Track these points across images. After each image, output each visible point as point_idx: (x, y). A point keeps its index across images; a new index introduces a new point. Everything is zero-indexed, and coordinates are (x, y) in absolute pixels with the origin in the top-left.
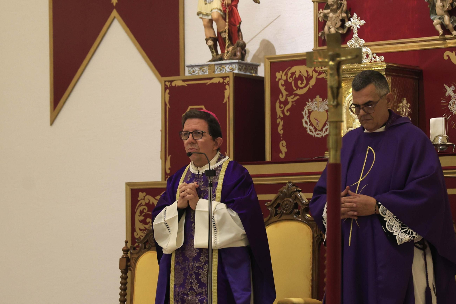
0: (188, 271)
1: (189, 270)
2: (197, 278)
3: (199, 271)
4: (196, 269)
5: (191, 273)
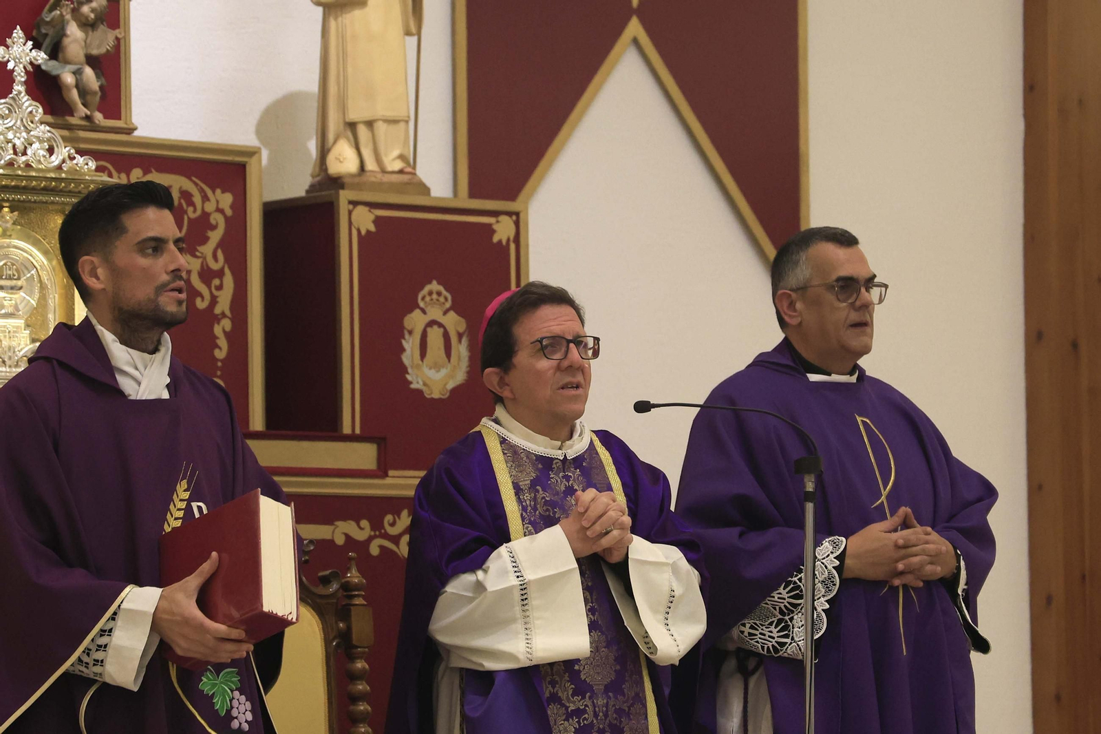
0: (593, 721)
1: (597, 719)
3: (621, 722)
4: (615, 715)
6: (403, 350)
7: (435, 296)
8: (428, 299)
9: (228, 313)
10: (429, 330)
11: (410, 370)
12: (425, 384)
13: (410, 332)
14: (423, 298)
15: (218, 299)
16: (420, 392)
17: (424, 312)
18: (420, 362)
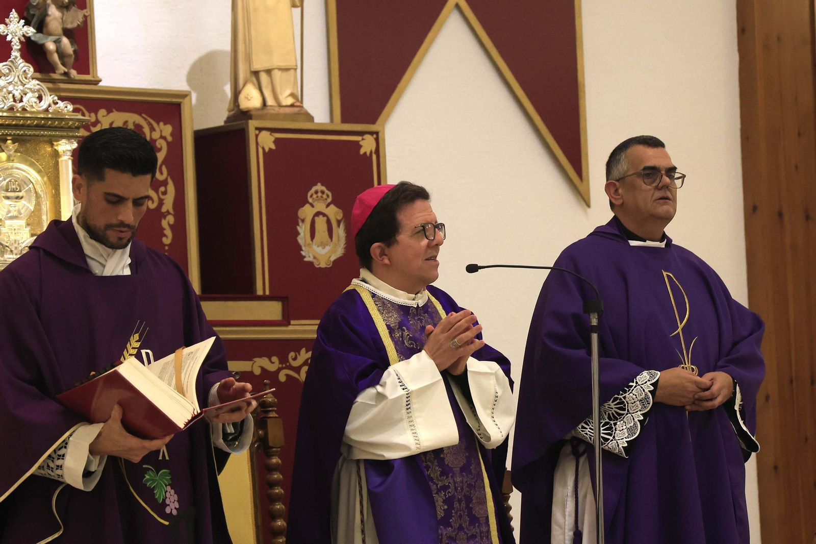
2: (468, 507)
5: (460, 497)
6: (298, 234)
7: (320, 194)
8: (315, 196)
9: (171, 211)
10: (316, 218)
11: (303, 248)
12: (315, 258)
13: (303, 221)
14: (311, 196)
15: (164, 202)
16: (311, 264)
17: (313, 206)
18: (311, 242)
